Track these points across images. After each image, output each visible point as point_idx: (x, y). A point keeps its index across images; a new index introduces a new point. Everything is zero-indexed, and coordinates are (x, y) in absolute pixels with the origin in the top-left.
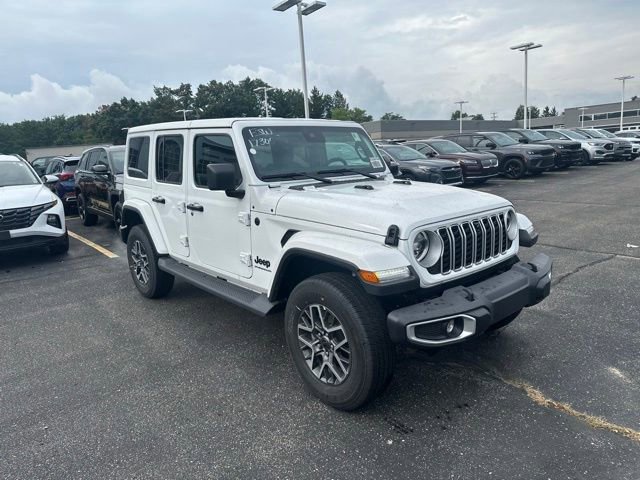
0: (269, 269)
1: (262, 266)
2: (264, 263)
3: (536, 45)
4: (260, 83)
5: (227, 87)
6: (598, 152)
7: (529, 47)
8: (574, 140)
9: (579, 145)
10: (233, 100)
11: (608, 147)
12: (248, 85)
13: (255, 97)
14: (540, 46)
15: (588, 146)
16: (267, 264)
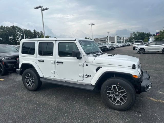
0: (91, 77)
1: (88, 77)
2: (89, 76)
3: (94, 24)
4: (17, 27)
5: (6, 28)
6: (109, 48)
7: (92, 24)
8: (104, 45)
9: (106, 46)
10: (9, 31)
11: (111, 47)
12: (13, 27)
13: (16, 31)
15: (108, 47)
16: (90, 76)
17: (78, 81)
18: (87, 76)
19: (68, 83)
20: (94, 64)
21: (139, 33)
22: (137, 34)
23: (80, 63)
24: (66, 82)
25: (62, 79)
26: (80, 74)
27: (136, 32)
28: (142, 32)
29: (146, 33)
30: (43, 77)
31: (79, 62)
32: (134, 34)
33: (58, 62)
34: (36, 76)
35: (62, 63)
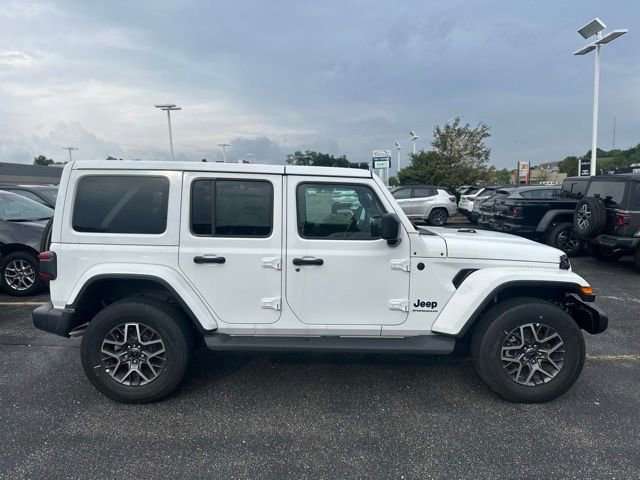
0: (435, 309)
1: (425, 308)
2: (428, 304)
3: (177, 107)
7: (170, 108)
14: (179, 109)
16: (433, 305)
17: (385, 328)
18: (423, 304)
19: (336, 339)
20: (448, 260)
21: (313, 154)
22: (308, 159)
23: (396, 261)
24: (325, 338)
25: (311, 327)
26: (394, 302)
27: (303, 153)
28: (324, 153)
29: (335, 157)
30: (213, 332)
31: (389, 258)
32: (300, 159)
33: (298, 262)
34: (179, 331)
35: (319, 263)
